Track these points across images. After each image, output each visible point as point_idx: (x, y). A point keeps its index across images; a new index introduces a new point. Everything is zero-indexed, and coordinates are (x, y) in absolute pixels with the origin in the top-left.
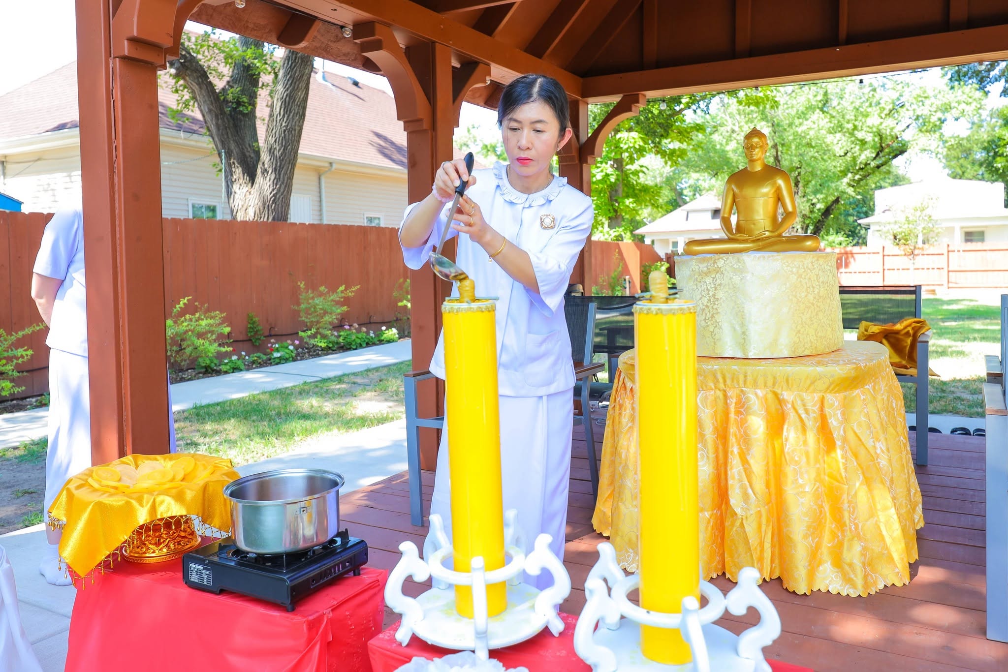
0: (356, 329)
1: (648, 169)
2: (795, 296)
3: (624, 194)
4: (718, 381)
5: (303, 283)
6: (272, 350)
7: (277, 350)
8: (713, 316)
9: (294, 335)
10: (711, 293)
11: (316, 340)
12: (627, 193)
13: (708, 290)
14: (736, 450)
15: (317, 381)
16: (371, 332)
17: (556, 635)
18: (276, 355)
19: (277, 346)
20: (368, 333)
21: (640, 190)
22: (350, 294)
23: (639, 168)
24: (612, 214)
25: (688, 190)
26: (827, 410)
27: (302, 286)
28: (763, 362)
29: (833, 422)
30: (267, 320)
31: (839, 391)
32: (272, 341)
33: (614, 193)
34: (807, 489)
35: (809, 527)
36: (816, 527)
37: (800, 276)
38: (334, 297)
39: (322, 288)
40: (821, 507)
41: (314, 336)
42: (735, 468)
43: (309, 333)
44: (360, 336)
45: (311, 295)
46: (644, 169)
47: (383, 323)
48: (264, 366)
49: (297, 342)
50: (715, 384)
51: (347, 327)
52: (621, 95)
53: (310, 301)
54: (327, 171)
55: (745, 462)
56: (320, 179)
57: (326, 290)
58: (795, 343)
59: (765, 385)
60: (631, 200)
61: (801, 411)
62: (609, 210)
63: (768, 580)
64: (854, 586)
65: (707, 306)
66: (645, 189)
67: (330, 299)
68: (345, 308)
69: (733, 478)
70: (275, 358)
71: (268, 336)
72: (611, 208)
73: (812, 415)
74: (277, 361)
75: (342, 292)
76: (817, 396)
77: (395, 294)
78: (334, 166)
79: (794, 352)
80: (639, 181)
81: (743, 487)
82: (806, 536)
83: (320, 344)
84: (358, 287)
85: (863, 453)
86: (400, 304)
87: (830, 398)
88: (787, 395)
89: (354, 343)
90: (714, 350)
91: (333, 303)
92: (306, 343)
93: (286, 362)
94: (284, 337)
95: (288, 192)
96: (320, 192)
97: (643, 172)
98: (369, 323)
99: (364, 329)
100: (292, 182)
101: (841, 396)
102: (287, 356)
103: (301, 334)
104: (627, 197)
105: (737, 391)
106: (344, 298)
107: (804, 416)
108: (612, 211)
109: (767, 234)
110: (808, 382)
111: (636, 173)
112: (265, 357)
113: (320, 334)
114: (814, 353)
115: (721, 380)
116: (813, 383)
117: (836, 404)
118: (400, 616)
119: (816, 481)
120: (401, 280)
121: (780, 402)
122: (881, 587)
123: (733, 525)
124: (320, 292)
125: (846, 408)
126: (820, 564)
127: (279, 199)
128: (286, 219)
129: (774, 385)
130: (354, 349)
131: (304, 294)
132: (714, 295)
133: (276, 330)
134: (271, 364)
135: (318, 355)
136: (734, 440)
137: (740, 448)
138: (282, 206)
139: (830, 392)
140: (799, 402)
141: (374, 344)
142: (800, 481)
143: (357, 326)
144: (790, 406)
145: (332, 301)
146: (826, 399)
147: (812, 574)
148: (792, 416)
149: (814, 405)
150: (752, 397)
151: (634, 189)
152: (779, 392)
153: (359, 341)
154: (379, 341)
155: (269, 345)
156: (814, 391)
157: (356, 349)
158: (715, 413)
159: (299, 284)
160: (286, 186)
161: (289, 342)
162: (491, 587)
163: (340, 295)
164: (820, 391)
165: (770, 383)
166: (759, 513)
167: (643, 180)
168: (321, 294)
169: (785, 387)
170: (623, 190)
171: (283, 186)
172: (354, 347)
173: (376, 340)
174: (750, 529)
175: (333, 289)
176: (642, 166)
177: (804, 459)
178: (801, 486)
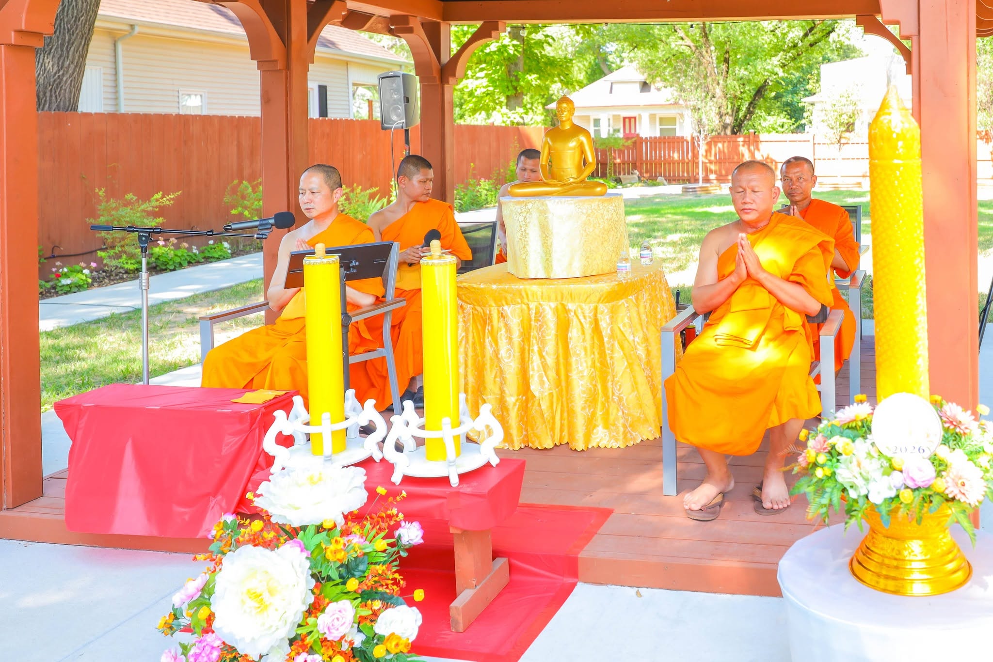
0: (173, 245)
1: (554, 40)
2: (585, 231)
3: (526, 68)
4: (523, 297)
5: (103, 190)
6: (58, 276)
7: (66, 276)
8: (524, 247)
9: (88, 254)
10: (523, 229)
11: (120, 260)
12: (529, 66)
13: (521, 227)
14: (536, 348)
15: (129, 312)
16: (194, 247)
17: (378, 461)
18: (65, 281)
19: (65, 270)
20: (189, 249)
21: (546, 64)
22: (168, 203)
23: (543, 38)
24: (511, 92)
25: (614, 55)
26: (599, 316)
27: (101, 193)
28: (560, 281)
29: (604, 324)
30: (49, 238)
31: (608, 302)
32: (58, 263)
33: (513, 66)
34: (585, 374)
35: (586, 401)
36: (592, 400)
37: (589, 216)
38: (146, 206)
39: (129, 196)
40: (595, 386)
41: (118, 256)
42: (535, 362)
43: (112, 252)
44: (179, 253)
45: (114, 205)
46: (550, 41)
47: (210, 234)
48: (48, 297)
49: (93, 265)
50: (521, 299)
51: (161, 243)
52: (481, 23)
53: (113, 213)
54: (126, 35)
55: (542, 357)
56: (115, 45)
57: (135, 198)
58: (585, 266)
59: (556, 299)
60: (535, 76)
61: (581, 317)
62: (508, 87)
63: (558, 444)
64: (617, 440)
65: (521, 239)
66: (551, 62)
67: (139, 209)
68: (160, 220)
69: (533, 370)
70: (63, 286)
71: (50, 258)
72: (510, 85)
73: (588, 320)
74: (67, 289)
75: (157, 200)
76: (592, 305)
77: (227, 199)
78: (137, 29)
79: (584, 273)
80: (543, 53)
81: (540, 377)
82: (583, 408)
83: (126, 266)
84: (179, 193)
85: (626, 345)
86: (234, 212)
87: (602, 307)
88: (571, 306)
89: (171, 263)
90: (526, 273)
91: (144, 214)
92: (106, 265)
93: (79, 290)
94: (72, 259)
95: (79, 74)
96: (115, 62)
97: (549, 43)
98: (189, 235)
99: (186, 245)
100: (85, 61)
101: (610, 305)
102: (81, 283)
103: (100, 254)
104: (530, 71)
105: (536, 304)
106: (160, 207)
107: (583, 321)
108: (511, 88)
109: (572, 180)
110: (586, 296)
111: (540, 44)
112: (48, 285)
113: (125, 252)
114: (601, 272)
115: (525, 296)
116: (588, 296)
117: (606, 311)
118: (274, 457)
119: (591, 367)
120: (236, 182)
121: (567, 311)
122: (639, 441)
123: (533, 405)
124: (126, 200)
125: (613, 313)
126: (595, 426)
127: (66, 81)
128: (75, 108)
129: (562, 299)
130: (171, 270)
131: (104, 204)
132: (525, 231)
133: (63, 250)
134: (57, 294)
135: (123, 280)
136: (534, 342)
137: (539, 347)
138: (71, 92)
139: (602, 302)
140: (580, 311)
141: (198, 263)
142: (580, 368)
143: (175, 241)
144: (572, 314)
145: (144, 211)
146: (599, 308)
147: (588, 436)
148: (575, 322)
149: (590, 313)
150: (547, 309)
151: (538, 62)
152: (565, 303)
153: (178, 260)
154: (204, 258)
155: (54, 270)
156: (590, 302)
157: (174, 270)
158: (522, 321)
159: (97, 190)
160: (76, 66)
161: (83, 264)
162: (334, 433)
163: (154, 203)
164: (594, 302)
165: (559, 298)
166: (551, 394)
167: (549, 51)
168: (127, 204)
169: (570, 299)
170: (525, 63)
171: (72, 66)
172: (172, 268)
173: (200, 258)
174: (544, 406)
175: (147, 198)
176: (547, 36)
177: (583, 353)
178: (581, 372)
